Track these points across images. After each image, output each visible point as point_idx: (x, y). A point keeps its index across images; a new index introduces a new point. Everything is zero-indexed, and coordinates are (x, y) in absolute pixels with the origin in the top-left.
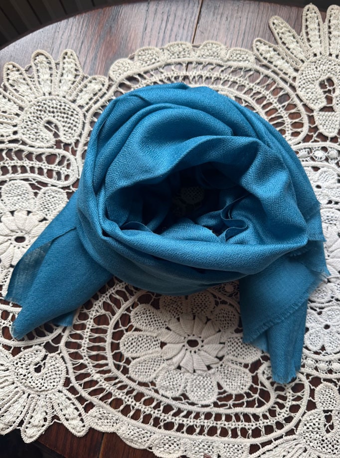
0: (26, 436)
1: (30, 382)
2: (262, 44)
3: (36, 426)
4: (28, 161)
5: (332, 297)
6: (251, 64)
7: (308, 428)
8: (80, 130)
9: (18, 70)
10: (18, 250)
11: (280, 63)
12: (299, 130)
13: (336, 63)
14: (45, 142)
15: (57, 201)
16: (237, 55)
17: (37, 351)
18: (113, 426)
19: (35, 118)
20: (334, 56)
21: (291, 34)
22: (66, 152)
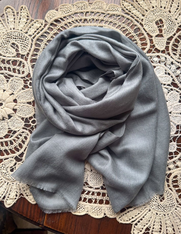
0: (7, 204)
1: (8, 177)
2: (125, 2)
3: (12, 199)
6: (120, 12)
8: (29, 48)
11: (134, 11)
12: (145, 47)
13: (164, 11)
14: (11, 54)
15: (19, 85)
16: (112, 7)
17: (11, 161)
19: (6, 42)
20: (163, 7)
22: (22, 59)
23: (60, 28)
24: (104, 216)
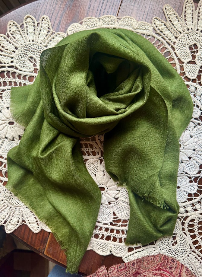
0: (7, 229)
1: (12, 201)
2: (158, 20)
3: (13, 225)
4: (18, 79)
5: (183, 171)
6: (150, 32)
7: (162, 242)
9: (16, 26)
10: (10, 129)
11: (167, 32)
13: (200, 35)
14: (28, 69)
16: (142, 26)
19: (24, 54)
20: (199, 31)
21: (175, 16)
24: (110, 254)
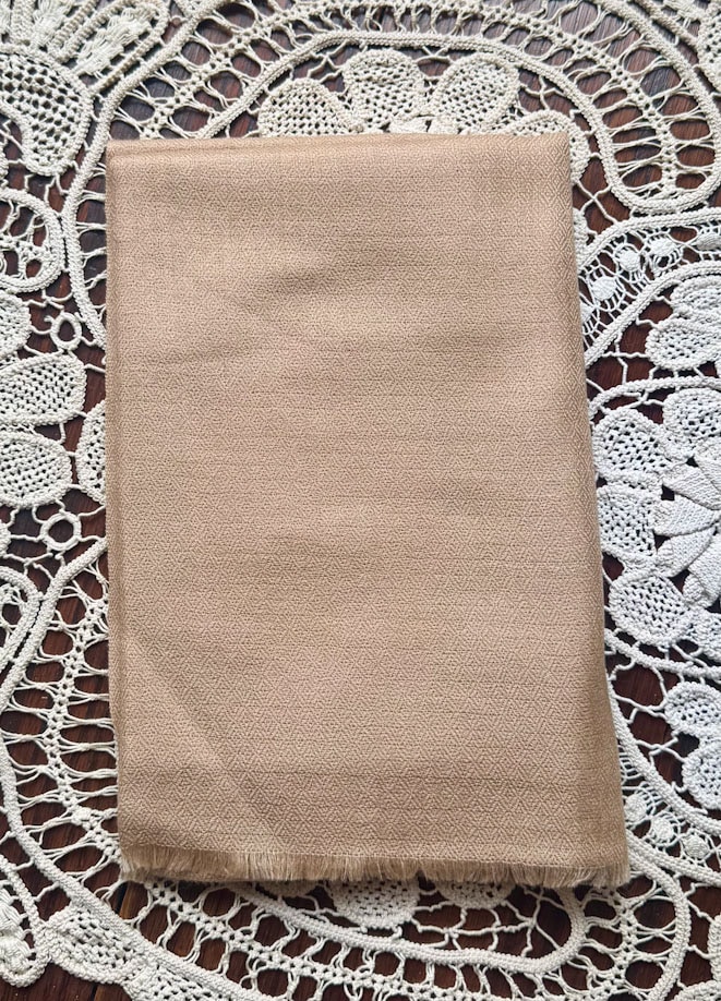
12: (700, 170)
18: (114, 966)
22: (34, 198)
23: (245, 50)
